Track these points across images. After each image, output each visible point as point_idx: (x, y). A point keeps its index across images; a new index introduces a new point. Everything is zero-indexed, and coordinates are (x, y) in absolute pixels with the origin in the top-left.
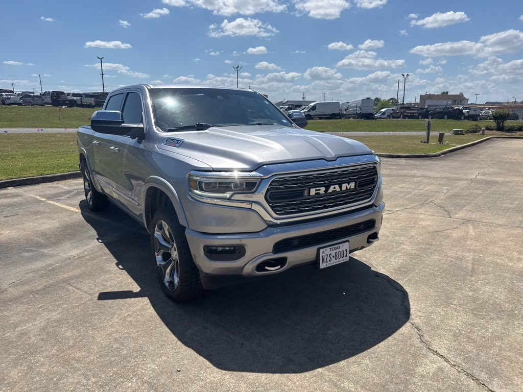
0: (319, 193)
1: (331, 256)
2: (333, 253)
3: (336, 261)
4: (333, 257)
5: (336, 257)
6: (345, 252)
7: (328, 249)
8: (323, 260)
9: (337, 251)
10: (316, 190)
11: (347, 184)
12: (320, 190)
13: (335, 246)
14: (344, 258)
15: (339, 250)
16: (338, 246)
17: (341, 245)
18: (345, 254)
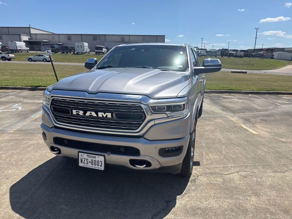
0: (79, 114)
1: (88, 161)
2: (90, 159)
3: (92, 166)
4: (90, 162)
5: (92, 162)
6: (100, 163)
7: (86, 155)
8: (82, 161)
9: (94, 159)
10: (77, 112)
11: (103, 114)
12: (79, 112)
13: (91, 155)
14: (99, 167)
15: (95, 159)
16: (94, 156)
17: (97, 156)
18: (100, 164)
